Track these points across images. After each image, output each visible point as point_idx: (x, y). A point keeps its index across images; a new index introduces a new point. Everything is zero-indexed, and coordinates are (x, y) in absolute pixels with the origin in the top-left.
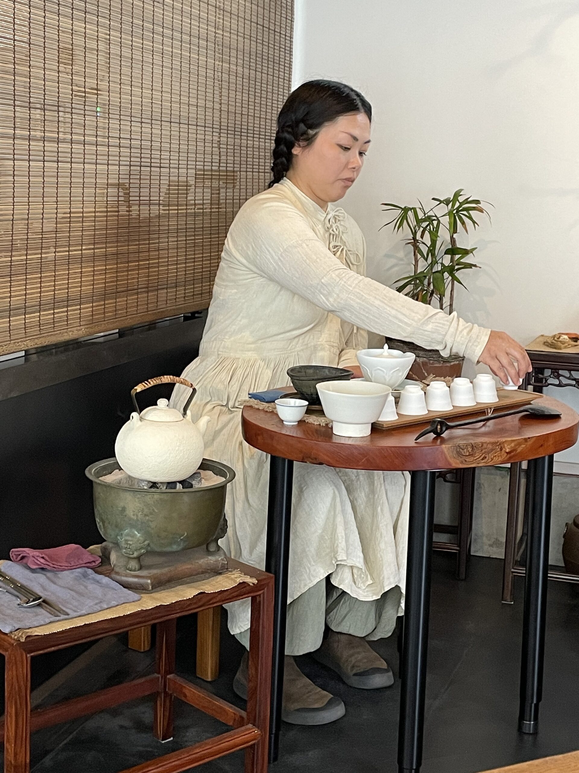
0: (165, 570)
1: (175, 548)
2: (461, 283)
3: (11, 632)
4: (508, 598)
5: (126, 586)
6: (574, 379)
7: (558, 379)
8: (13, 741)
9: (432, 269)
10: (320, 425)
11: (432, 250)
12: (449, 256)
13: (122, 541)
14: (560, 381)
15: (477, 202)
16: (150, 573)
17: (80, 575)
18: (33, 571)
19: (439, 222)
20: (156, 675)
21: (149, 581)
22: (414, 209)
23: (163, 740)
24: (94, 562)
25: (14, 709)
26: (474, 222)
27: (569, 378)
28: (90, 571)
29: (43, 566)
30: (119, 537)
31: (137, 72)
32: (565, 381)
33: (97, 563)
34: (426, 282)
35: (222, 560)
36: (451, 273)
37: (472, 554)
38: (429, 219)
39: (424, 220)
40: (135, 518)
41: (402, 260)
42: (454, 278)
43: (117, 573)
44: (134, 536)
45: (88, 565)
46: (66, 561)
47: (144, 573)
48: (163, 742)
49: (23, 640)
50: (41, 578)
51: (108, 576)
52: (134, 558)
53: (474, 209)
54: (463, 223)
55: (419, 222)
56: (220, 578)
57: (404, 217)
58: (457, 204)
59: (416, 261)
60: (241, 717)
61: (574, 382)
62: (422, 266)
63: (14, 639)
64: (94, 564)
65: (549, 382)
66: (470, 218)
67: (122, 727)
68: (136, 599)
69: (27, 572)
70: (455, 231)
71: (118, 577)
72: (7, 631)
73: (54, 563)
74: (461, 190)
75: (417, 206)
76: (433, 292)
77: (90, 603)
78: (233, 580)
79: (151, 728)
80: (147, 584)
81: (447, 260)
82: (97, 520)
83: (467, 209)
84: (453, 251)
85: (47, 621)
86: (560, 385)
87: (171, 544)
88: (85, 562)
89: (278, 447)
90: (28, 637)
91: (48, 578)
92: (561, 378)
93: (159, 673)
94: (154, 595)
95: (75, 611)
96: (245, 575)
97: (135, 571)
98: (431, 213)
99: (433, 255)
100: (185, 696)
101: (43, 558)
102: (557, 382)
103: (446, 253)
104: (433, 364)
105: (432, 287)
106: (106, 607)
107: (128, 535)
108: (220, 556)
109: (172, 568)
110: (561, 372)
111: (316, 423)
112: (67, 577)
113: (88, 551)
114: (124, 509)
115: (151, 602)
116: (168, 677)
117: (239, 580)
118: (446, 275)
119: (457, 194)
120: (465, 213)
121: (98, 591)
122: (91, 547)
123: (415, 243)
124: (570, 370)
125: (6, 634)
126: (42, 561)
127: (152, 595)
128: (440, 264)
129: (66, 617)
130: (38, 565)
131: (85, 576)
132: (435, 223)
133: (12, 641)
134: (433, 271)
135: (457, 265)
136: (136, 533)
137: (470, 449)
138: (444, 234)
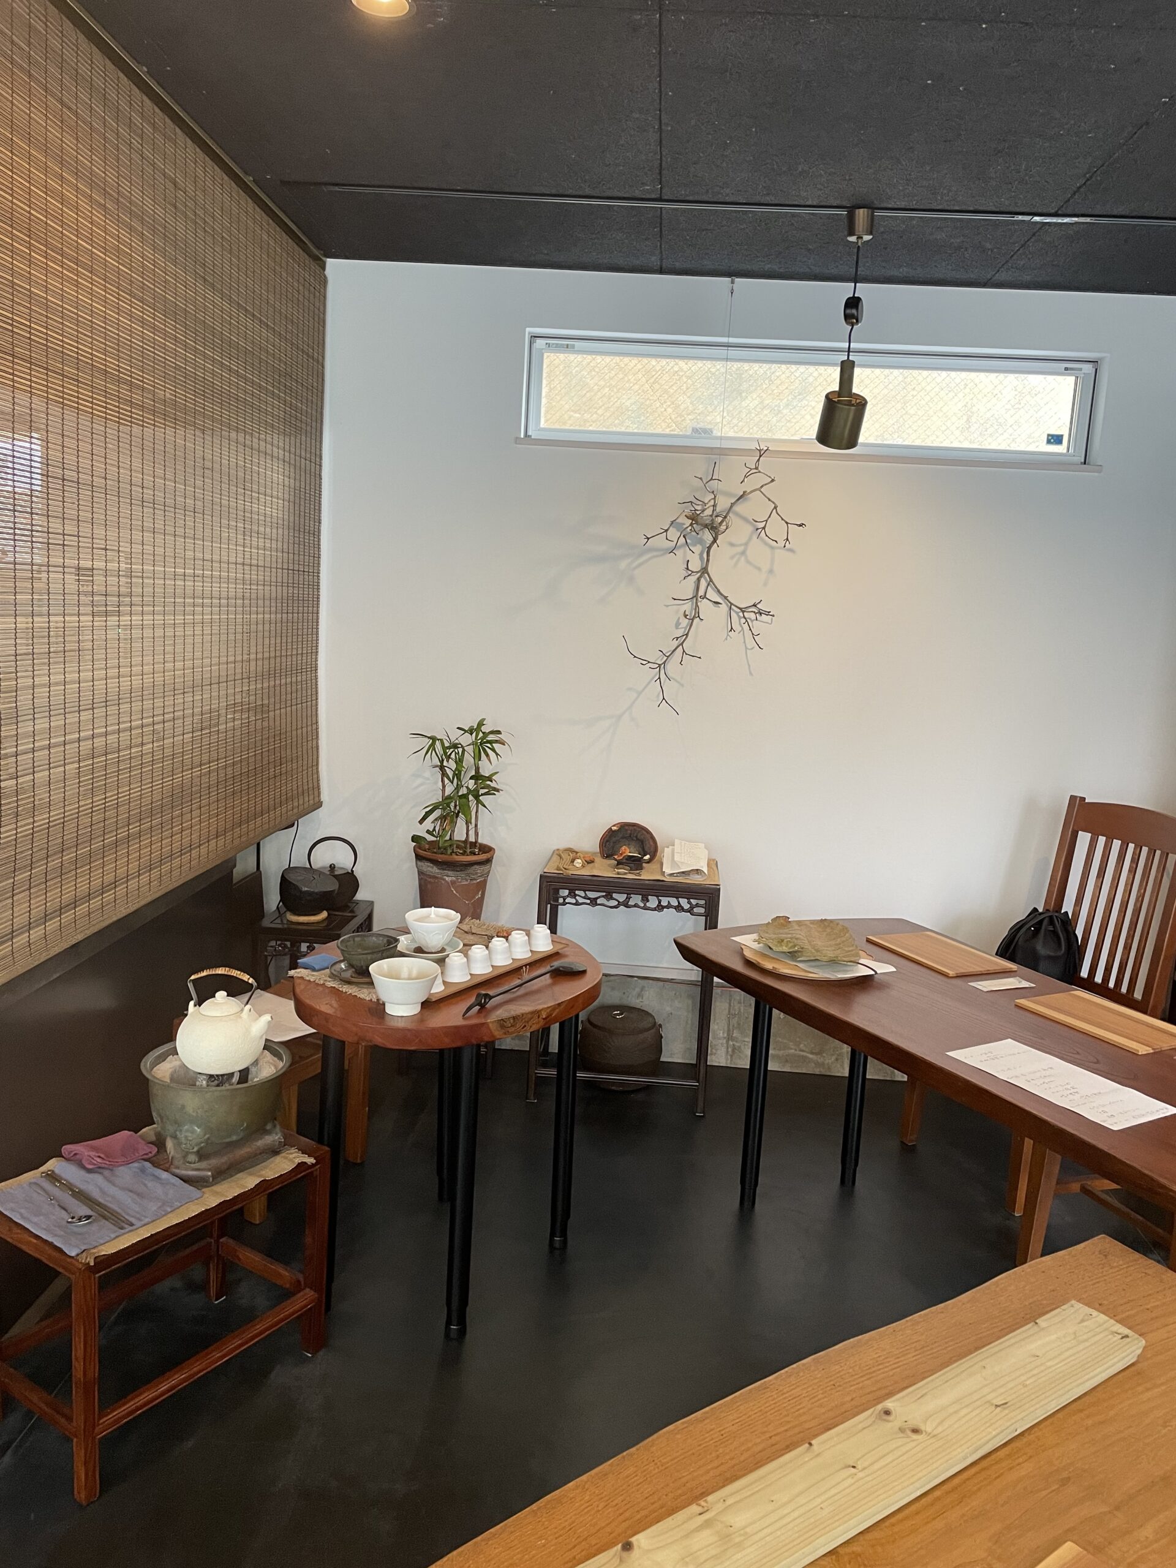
0: (224, 1159)
1: (234, 1138)
2: (485, 807)
3: (78, 1255)
4: (532, 1097)
5: (185, 1180)
6: (589, 899)
7: (575, 898)
8: (82, 1360)
9: (458, 792)
10: (371, 1000)
11: (457, 774)
12: (473, 781)
13: (181, 1136)
14: (577, 901)
15: (499, 732)
16: (210, 1165)
17: (137, 1170)
18: (89, 1171)
19: (464, 750)
20: (209, 1240)
21: (210, 1173)
22: (441, 740)
23: (216, 1300)
24: (151, 1152)
25: (82, 1330)
26: (497, 754)
27: (584, 898)
28: (147, 1164)
29: (100, 1165)
30: (178, 1133)
31: (179, 648)
32: (581, 900)
33: (154, 1153)
34: (452, 804)
35: (279, 1138)
36: (477, 797)
37: (496, 1047)
38: (455, 746)
39: (449, 748)
40: (194, 1114)
41: (428, 779)
42: (479, 802)
43: (178, 1168)
44: (193, 1132)
45: (145, 1157)
46: (122, 1155)
47: (204, 1164)
48: (216, 1302)
49: (92, 1264)
50: (98, 1178)
51: (167, 1171)
52: (194, 1152)
53: (496, 742)
54: (487, 755)
55: (444, 748)
56: (278, 1159)
57: (433, 745)
58: (481, 735)
59: (444, 786)
60: (299, 1282)
61: (589, 901)
62: (449, 789)
63: (81, 1263)
64: (150, 1155)
65: (566, 901)
66: (493, 750)
67: (172, 1289)
68: (199, 1196)
69: (82, 1173)
70: (480, 760)
71: (177, 1171)
72: (73, 1254)
73: (111, 1160)
74: (484, 719)
75: (444, 737)
76: (459, 812)
77: (153, 1207)
78: (291, 1160)
79: (203, 1287)
80: (208, 1177)
81: (471, 784)
82: (154, 1114)
83: (490, 742)
84: (477, 777)
85: (113, 1236)
86: (577, 904)
87: (230, 1136)
88: (141, 1154)
89: (333, 1029)
90: (96, 1258)
91: (105, 1178)
92: (577, 897)
93: (211, 1237)
94: (215, 1188)
95: (140, 1220)
96: (303, 1153)
97: (194, 1163)
98: (457, 741)
99: (459, 779)
100: (239, 1259)
101: (99, 1157)
102: (574, 901)
103: (471, 778)
104: (460, 882)
105: (458, 808)
106: (169, 1210)
107: (187, 1131)
108: (276, 1134)
109: (231, 1156)
110: (577, 892)
111: (367, 999)
112: (126, 1174)
113: (141, 1136)
114: (183, 1107)
115: (213, 1198)
116: (221, 1240)
117: (297, 1161)
118: (471, 797)
119: (481, 724)
120: (489, 745)
121: (159, 1190)
122: (144, 1130)
123: (442, 768)
124: (585, 891)
125: (72, 1257)
126: (99, 1160)
127: (213, 1188)
128: (464, 788)
129: (131, 1228)
130: (95, 1165)
131: (143, 1170)
132: (460, 750)
133: (80, 1266)
134: (460, 794)
135: (482, 788)
136: (196, 1128)
137: (512, 1021)
138: (469, 759)
